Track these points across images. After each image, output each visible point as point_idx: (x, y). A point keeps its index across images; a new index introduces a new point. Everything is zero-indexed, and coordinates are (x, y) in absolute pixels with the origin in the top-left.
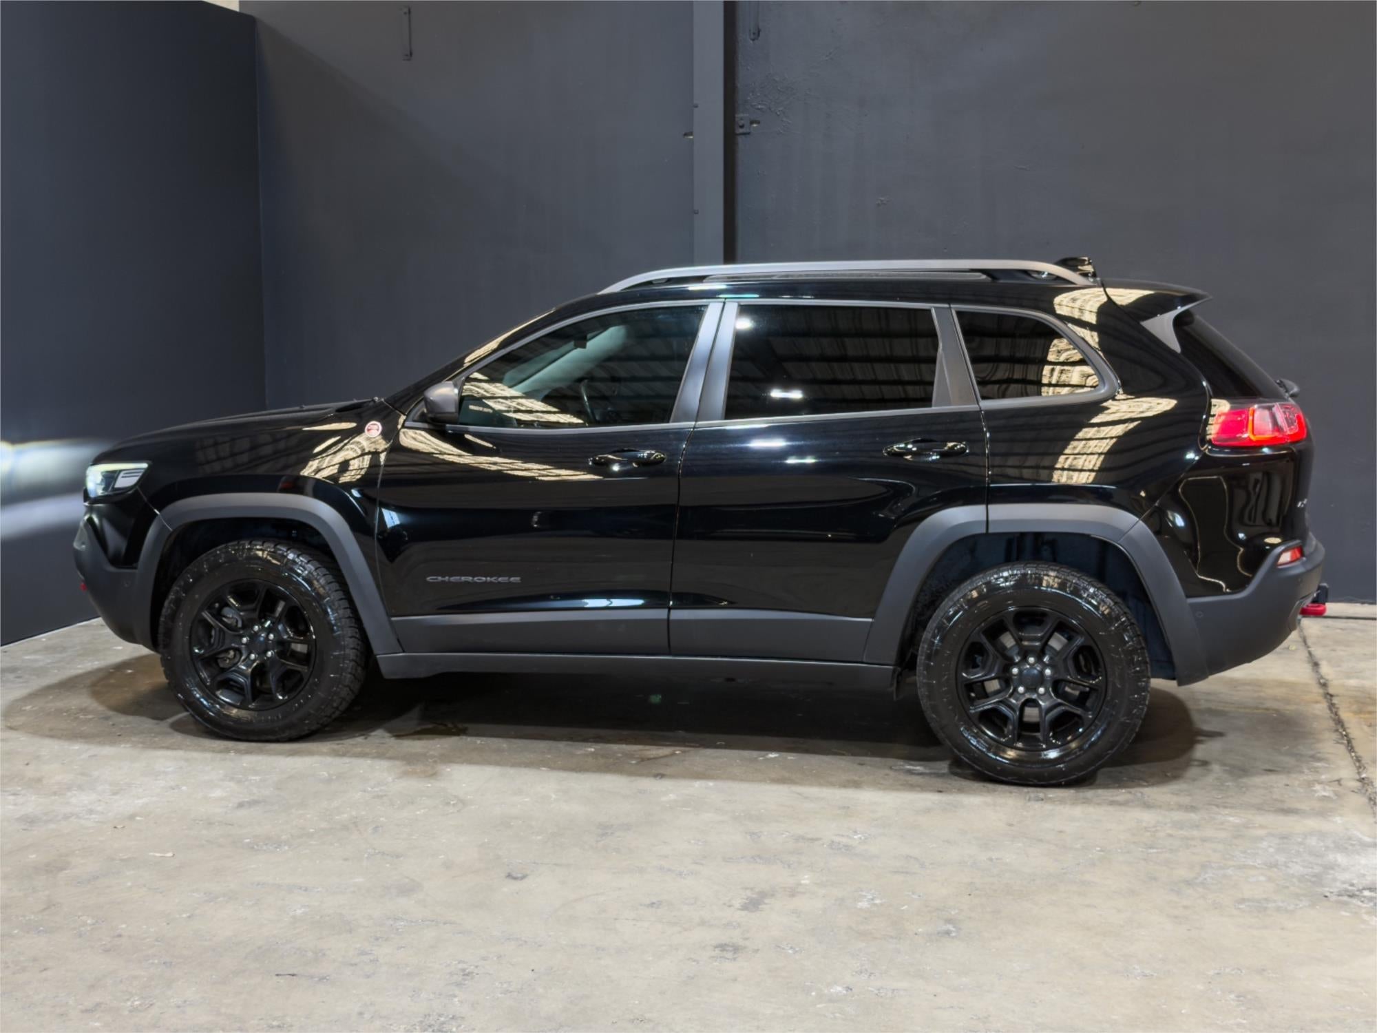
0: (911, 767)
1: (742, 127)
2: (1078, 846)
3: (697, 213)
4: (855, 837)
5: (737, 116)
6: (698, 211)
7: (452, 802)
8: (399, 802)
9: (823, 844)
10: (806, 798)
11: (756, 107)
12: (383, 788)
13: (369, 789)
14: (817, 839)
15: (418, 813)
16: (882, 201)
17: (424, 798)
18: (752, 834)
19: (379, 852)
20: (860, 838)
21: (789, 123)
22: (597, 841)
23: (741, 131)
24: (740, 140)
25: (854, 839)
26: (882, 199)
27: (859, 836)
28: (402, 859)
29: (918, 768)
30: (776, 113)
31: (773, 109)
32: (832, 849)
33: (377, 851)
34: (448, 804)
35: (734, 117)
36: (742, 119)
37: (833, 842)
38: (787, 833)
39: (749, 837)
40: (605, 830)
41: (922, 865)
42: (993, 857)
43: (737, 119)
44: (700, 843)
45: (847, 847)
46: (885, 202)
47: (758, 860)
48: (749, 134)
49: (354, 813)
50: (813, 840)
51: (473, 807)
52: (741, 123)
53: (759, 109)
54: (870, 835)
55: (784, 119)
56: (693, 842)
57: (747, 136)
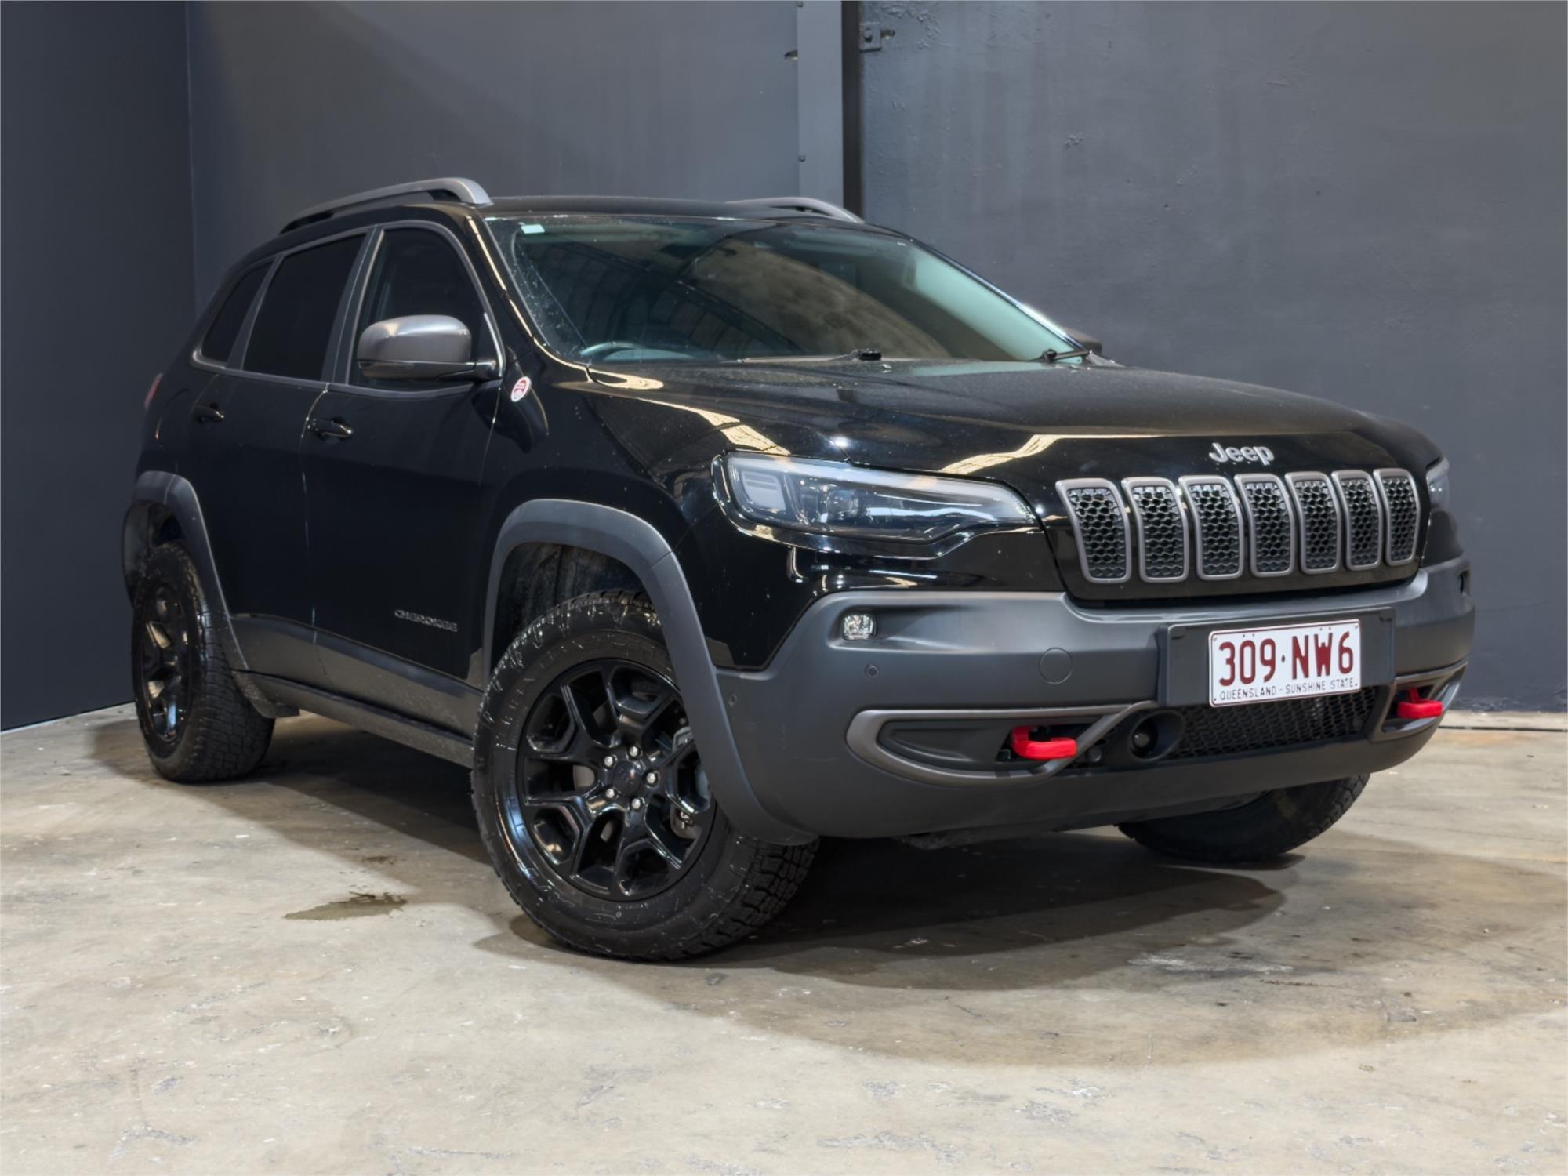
0: (1163, 961)
1: (869, 40)
2: (1511, 1111)
3: (803, 161)
4: (1075, 1093)
5: (861, 24)
6: (804, 157)
7: (332, 1030)
8: (235, 1030)
9: (1014, 1109)
10: (978, 1016)
11: (890, 10)
12: (218, 1004)
13: (194, 1006)
14: (1003, 1098)
15: (262, 1050)
16: (1072, 140)
17: (283, 1022)
18: (877, 1087)
19: (153, 1131)
20: (1085, 1096)
21: (937, 33)
22: (579, 1105)
23: (867, 46)
24: (868, 60)
25: (1074, 1096)
26: (1074, 137)
27: (1083, 1090)
28: (190, 1145)
29: (1174, 962)
30: (918, 18)
31: (913, 13)
32: (1033, 1118)
33: (150, 1129)
34: (323, 1032)
35: (858, 26)
36: (868, 29)
37: (1032, 1103)
38: (944, 1086)
39: (870, 1093)
40: (599, 1081)
41: (1214, 1154)
42: (1352, 1137)
43: (861, 29)
44: (777, 1107)
45: (1062, 1115)
46: (1077, 141)
47: (888, 1143)
48: (879, 49)
49: (142, 1053)
50: (993, 1099)
51: (367, 1038)
52: (867, 34)
53: (892, 14)
54: (1103, 1089)
55: (930, 27)
56: (762, 1104)
57: (877, 53)
